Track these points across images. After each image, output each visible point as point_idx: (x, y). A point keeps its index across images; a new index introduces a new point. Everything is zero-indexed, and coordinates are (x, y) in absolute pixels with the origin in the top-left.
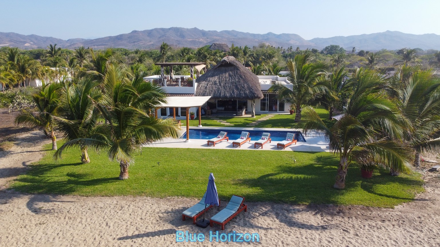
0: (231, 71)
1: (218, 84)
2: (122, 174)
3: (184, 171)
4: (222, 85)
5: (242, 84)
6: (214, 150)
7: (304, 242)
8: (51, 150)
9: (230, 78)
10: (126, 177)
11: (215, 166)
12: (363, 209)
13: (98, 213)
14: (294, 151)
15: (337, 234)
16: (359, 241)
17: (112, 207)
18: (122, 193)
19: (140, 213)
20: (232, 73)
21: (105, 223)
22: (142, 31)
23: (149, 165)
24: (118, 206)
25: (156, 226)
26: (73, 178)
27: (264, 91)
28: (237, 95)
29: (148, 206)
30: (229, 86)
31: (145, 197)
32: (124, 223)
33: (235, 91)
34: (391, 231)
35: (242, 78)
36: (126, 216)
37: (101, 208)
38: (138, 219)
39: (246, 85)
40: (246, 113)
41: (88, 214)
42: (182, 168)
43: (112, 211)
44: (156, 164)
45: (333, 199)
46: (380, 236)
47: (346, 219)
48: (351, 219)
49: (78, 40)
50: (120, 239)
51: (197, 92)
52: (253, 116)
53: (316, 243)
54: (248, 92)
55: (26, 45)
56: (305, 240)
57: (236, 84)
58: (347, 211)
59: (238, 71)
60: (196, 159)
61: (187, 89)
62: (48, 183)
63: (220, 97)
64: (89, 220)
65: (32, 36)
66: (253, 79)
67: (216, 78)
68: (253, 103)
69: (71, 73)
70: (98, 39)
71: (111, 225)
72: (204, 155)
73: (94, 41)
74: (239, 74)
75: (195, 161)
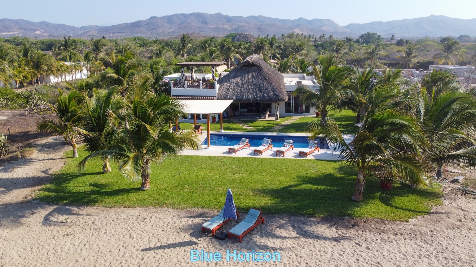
0: (254, 71)
1: (241, 86)
2: (143, 184)
3: (205, 181)
4: (245, 86)
5: (265, 86)
6: (235, 158)
7: (317, 255)
8: (72, 157)
9: (254, 79)
10: (148, 187)
11: (235, 176)
12: (377, 222)
13: (121, 224)
14: (316, 160)
15: (349, 247)
16: (370, 254)
17: (135, 218)
18: (144, 204)
19: (161, 225)
20: (255, 74)
21: (128, 235)
22: (161, 17)
23: (169, 174)
24: (140, 217)
25: (177, 238)
26: (95, 189)
27: (289, 92)
28: (260, 97)
29: (169, 218)
30: (252, 88)
31: (166, 209)
32: (146, 234)
33: (258, 93)
35: (266, 79)
36: (149, 228)
37: (124, 219)
38: (160, 231)
39: (269, 86)
40: (270, 116)
41: (112, 225)
42: (203, 178)
43: (135, 223)
44: (176, 174)
45: (350, 212)
47: (360, 232)
48: (364, 233)
49: (92, 27)
50: (143, 250)
51: (218, 94)
52: (277, 119)
53: (328, 256)
54: (272, 95)
55: (37, 32)
56: (318, 253)
57: (259, 85)
58: (362, 225)
59: (262, 72)
60: (216, 168)
61: (208, 91)
62: (72, 193)
63: (243, 100)
64: (113, 231)
65: (43, 23)
66: (277, 80)
67: (238, 80)
68: (277, 105)
69: (87, 67)
70: (114, 26)
71: (135, 237)
72: (224, 164)
73: (110, 28)
74: (262, 75)
75: (215, 171)
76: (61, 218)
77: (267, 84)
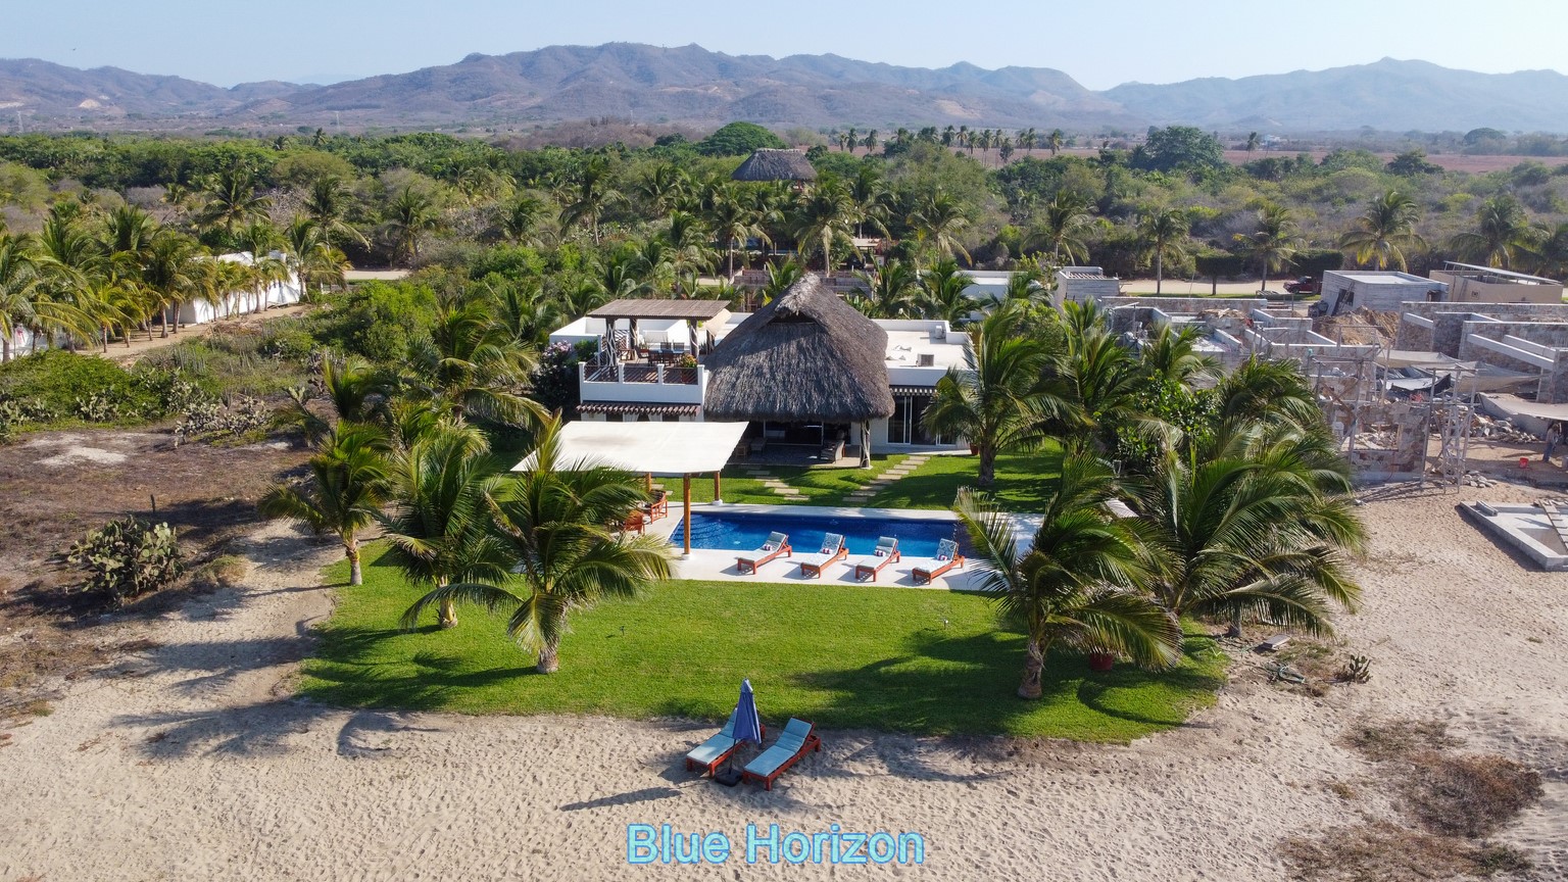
0: (804, 335)
3: (685, 650)
5: (834, 375)
6: (754, 585)
7: (925, 815)
8: (348, 584)
9: (802, 358)
10: (553, 666)
11: (754, 637)
12: (1064, 746)
13: (511, 754)
14: (953, 591)
15: (993, 799)
16: (1032, 813)
17: (537, 740)
18: (551, 706)
19: (597, 755)
20: (807, 342)
21: (529, 775)
22: (499, 57)
23: (598, 632)
24: (549, 738)
25: (635, 783)
26: (431, 670)
27: (899, 387)
28: (820, 407)
29: (611, 739)
30: (797, 382)
31: (603, 718)
32: (568, 775)
34: (1101, 795)
35: (835, 357)
36: (571, 761)
37: (514, 742)
38: (596, 767)
39: (844, 378)
40: (845, 456)
41: (489, 756)
42: (679, 640)
43: (540, 750)
44: (615, 631)
45: (1008, 724)
46: (1078, 803)
47: (1022, 767)
48: (1031, 769)
49: (270, 88)
50: (567, 808)
52: (864, 463)
53: (947, 818)
54: (851, 401)
55: (87, 104)
56: (928, 811)
58: (1029, 751)
59: (825, 337)
64: (495, 768)
66: (865, 359)
67: (761, 358)
68: (864, 428)
70: (343, 85)
71: (544, 781)
72: (728, 604)
73: (330, 91)
74: (825, 347)
75: (707, 622)
76: (375, 739)
77: (839, 370)
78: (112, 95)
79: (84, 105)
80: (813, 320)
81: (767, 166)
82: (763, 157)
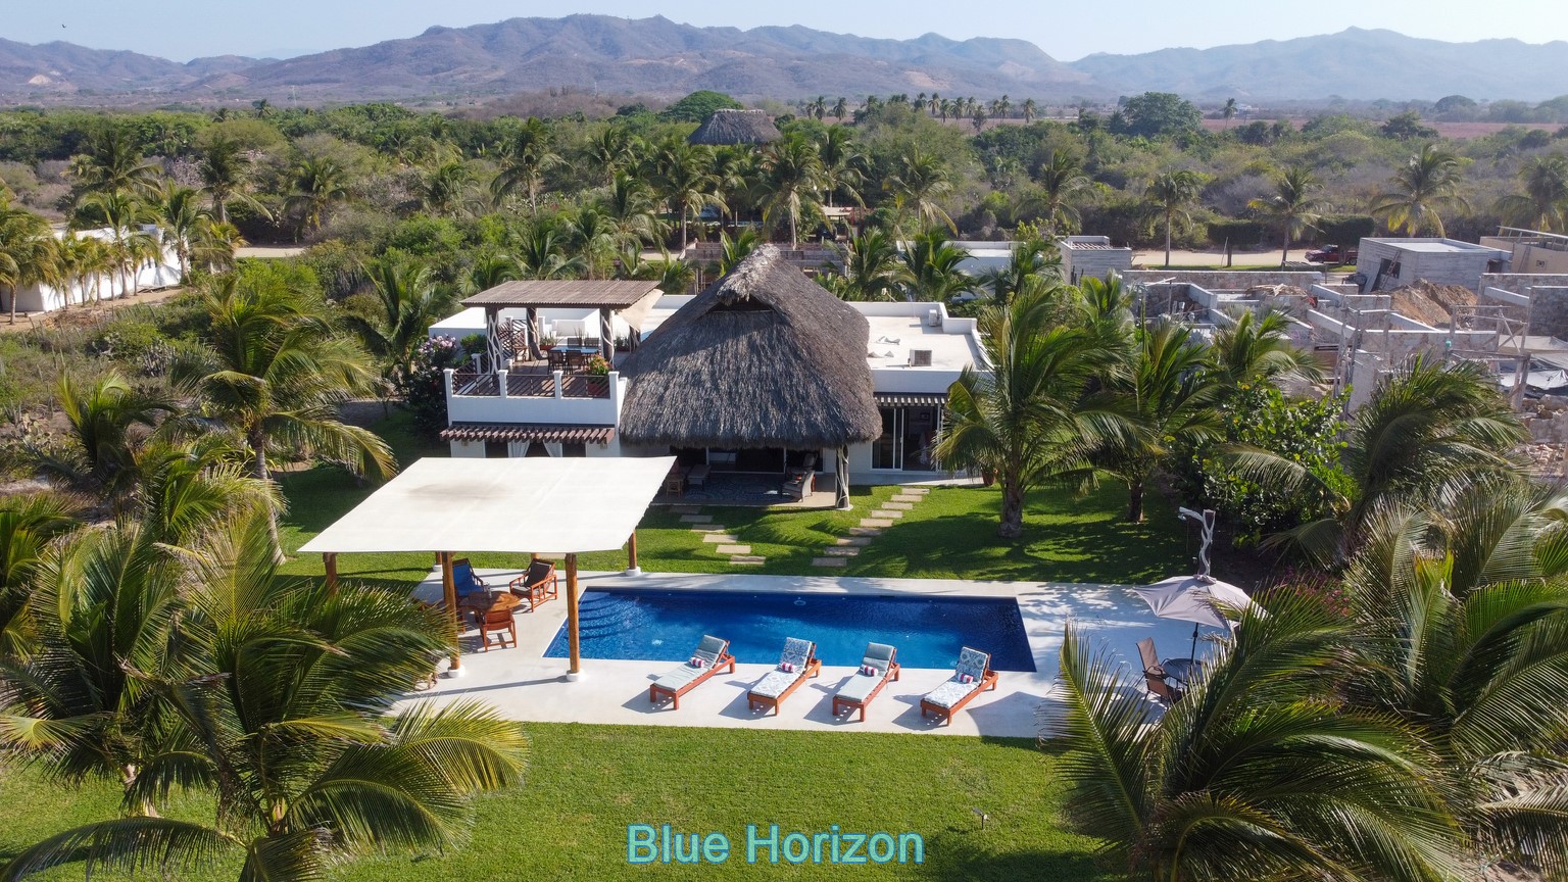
0: (757, 327)
1: (708, 385)
4: (724, 386)
5: (798, 383)
9: (755, 359)
20: (762, 338)
27: (886, 395)
28: (780, 429)
30: (748, 393)
33: (773, 411)
35: (801, 359)
39: (813, 388)
40: (817, 489)
51: (625, 418)
52: (841, 501)
54: (823, 419)
57: (776, 383)
59: (786, 330)
63: (714, 438)
66: (841, 359)
67: (699, 360)
68: (841, 455)
74: (786, 343)
77: (805, 376)
78: (63, 71)
79: (33, 81)
80: (768, 307)
81: (727, 128)
82: (722, 118)
